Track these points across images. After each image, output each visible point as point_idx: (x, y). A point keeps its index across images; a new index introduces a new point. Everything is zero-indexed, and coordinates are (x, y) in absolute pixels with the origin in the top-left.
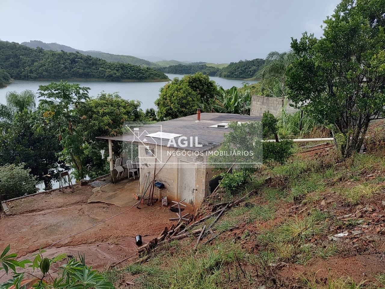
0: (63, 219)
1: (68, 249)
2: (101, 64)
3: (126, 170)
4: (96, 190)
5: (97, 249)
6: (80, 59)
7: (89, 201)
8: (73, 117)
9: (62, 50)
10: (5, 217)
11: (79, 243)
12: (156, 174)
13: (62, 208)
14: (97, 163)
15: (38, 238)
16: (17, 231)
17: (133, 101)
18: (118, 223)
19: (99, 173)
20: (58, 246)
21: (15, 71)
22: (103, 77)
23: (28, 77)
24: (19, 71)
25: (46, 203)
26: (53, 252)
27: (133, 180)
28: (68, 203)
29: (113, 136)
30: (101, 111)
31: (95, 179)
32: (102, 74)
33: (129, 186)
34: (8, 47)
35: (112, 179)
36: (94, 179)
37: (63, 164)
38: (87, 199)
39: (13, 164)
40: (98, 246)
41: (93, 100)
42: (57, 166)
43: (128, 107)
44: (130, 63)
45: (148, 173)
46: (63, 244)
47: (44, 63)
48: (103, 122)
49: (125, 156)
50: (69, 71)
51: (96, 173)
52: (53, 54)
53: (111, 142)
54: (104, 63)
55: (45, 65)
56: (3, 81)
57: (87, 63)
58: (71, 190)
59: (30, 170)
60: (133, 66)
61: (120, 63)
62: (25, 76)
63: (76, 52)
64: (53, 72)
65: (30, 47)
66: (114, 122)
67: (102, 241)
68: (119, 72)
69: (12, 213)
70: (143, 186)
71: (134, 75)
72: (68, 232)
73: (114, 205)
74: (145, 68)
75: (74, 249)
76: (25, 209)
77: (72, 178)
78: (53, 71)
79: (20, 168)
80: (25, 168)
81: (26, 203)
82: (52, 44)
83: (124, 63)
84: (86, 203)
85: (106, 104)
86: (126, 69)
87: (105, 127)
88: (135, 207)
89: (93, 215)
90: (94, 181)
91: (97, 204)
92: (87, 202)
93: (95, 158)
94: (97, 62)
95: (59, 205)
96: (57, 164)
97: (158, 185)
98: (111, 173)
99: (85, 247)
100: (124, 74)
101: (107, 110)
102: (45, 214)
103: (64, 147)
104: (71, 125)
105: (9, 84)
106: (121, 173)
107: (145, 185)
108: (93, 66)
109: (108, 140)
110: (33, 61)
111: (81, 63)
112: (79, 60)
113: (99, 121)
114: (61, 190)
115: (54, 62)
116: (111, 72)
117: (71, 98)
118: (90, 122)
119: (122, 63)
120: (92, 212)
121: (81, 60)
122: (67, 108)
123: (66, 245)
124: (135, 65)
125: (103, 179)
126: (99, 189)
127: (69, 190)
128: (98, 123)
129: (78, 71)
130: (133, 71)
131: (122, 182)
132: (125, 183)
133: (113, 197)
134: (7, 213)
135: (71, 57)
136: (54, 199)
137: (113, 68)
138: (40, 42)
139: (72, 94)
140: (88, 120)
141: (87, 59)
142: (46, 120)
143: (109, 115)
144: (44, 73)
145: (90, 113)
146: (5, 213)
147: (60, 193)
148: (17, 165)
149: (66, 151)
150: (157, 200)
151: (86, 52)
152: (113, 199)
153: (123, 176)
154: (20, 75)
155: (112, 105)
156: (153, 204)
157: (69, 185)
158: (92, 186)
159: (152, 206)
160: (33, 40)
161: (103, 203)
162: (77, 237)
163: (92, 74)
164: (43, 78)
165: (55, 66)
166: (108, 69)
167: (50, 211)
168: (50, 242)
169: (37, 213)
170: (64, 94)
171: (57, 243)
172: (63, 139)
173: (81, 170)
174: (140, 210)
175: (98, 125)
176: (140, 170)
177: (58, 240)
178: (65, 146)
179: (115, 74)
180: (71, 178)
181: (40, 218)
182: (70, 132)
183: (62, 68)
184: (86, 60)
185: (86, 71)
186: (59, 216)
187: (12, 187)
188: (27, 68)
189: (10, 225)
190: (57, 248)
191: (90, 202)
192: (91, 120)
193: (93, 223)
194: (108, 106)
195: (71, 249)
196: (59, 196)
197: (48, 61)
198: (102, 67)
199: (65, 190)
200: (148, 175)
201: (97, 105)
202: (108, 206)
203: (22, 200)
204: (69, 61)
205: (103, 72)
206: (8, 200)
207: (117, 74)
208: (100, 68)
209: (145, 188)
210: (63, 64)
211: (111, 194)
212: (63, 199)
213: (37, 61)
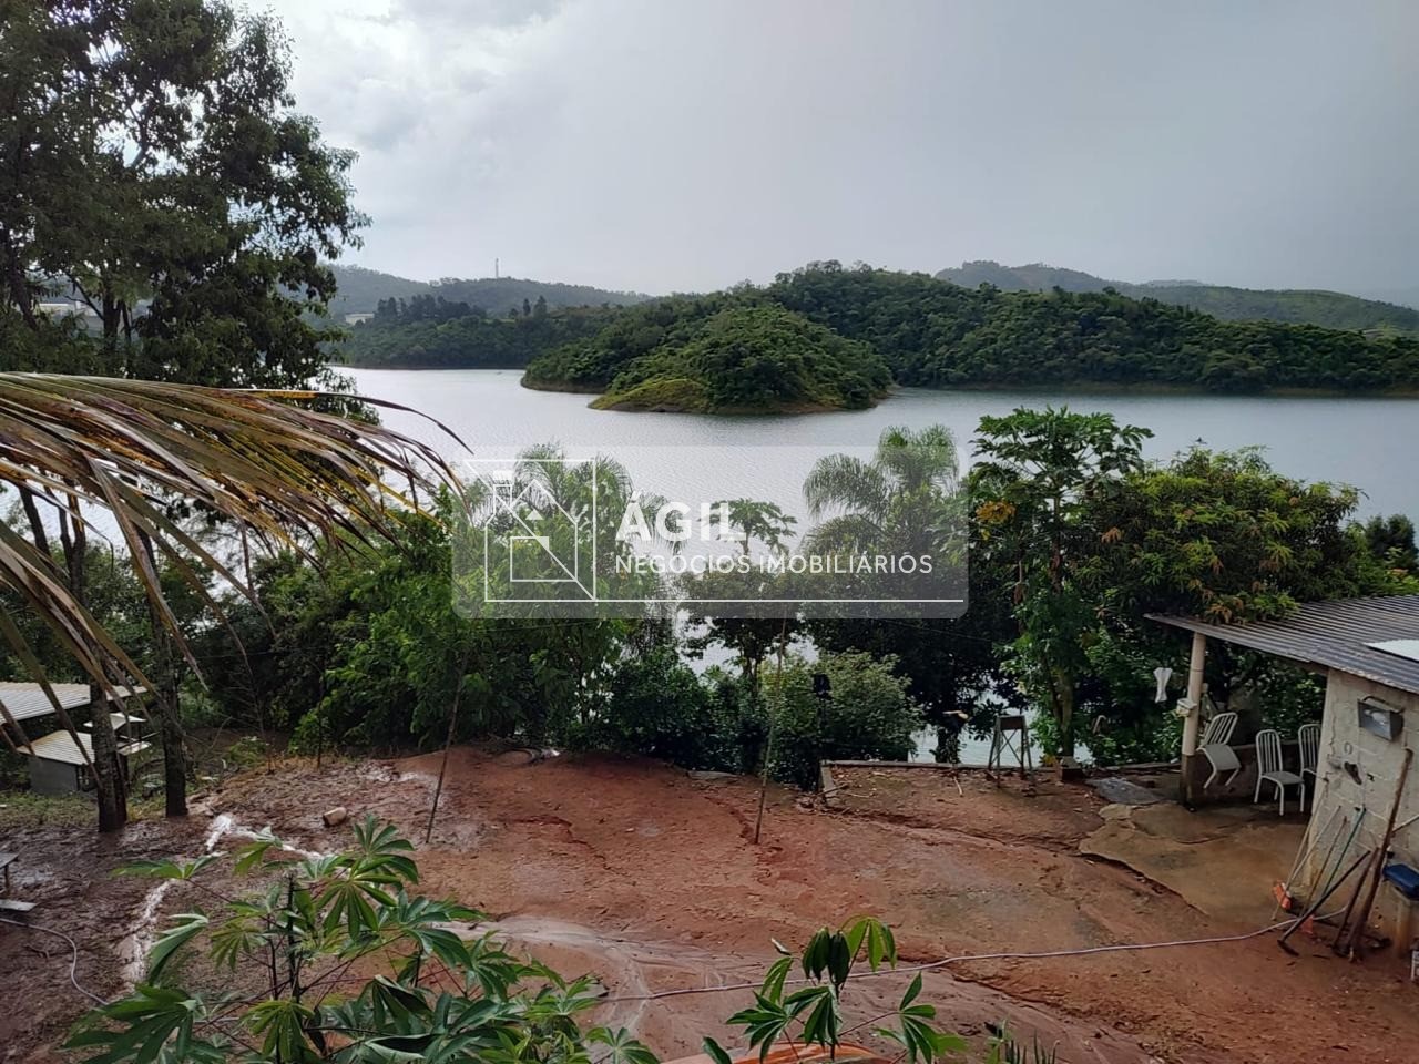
0: (985, 881)
1: (993, 1000)
2: (1192, 332)
3: (1248, 767)
4: (1117, 816)
5: (1092, 1044)
6: (1114, 318)
7: (1084, 847)
8: (1074, 528)
9: (1057, 289)
10: (823, 812)
11: (1034, 994)
12: (1396, 826)
13: (988, 841)
14: (1122, 703)
15: (902, 917)
16: (850, 868)
17: (1324, 487)
18: (1188, 981)
19: (1129, 750)
20: (962, 975)
21: (906, 362)
22: (1190, 380)
23: (939, 377)
24: (918, 360)
25: (941, 804)
26: (942, 991)
27: (1273, 818)
28: (1009, 831)
29: (1218, 622)
30: (1182, 519)
31: (1117, 772)
32: (1190, 369)
33: (1252, 836)
34: (900, 290)
35: (1183, 789)
36: (1111, 768)
37: (1007, 683)
38: (1080, 839)
39: (866, 653)
40: (1098, 1036)
41: (1154, 474)
42: (987, 686)
43: (1300, 510)
44: (1315, 325)
45: (1358, 809)
46: (976, 975)
47: (994, 334)
48: (1184, 558)
49: (1250, 708)
50: (1070, 358)
51: (1119, 746)
52: (1028, 304)
53: (1203, 643)
54: (1207, 324)
55: (994, 341)
56: (872, 388)
57: (1139, 328)
58: (1025, 785)
59: (908, 681)
60: (1330, 336)
61: (1273, 326)
62: (931, 375)
63: (1104, 290)
64: (1017, 362)
65: (961, 285)
66: (1228, 566)
67: (1118, 1024)
68: (1264, 360)
69: (842, 806)
70: (1321, 857)
71: (1329, 372)
72: (997, 938)
73: (1180, 896)
74: (1388, 340)
75: (1011, 1009)
76: (879, 806)
77: (1032, 745)
78: (1015, 359)
79: (882, 671)
80: (896, 673)
81: (883, 786)
82: (1029, 268)
83: (1292, 325)
84: (1070, 852)
85: (1207, 491)
86: (1297, 348)
87: (1188, 581)
88: (1273, 939)
89: (1095, 906)
90: (1109, 774)
91: (1110, 869)
92: (1077, 848)
93: (1119, 684)
94: (1177, 324)
95: (981, 826)
96: (989, 678)
97: (1401, 880)
98: (1184, 763)
99: (1052, 1020)
100: (1282, 367)
101: (1207, 515)
102: (933, 844)
103: (1026, 628)
104: (1061, 557)
105: (884, 398)
106: (1225, 774)
107: (1335, 857)
108: (1159, 341)
109: (1193, 632)
110: (963, 329)
111: (1120, 329)
112: (1112, 320)
113: (1168, 556)
114: (994, 776)
115: (1026, 329)
116: (1228, 358)
117: (1076, 463)
118: (1132, 555)
119: (1280, 322)
120: (1092, 893)
121: (1120, 319)
122: (1058, 496)
123: (986, 982)
124: (1340, 329)
125: (1146, 778)
126: (1125, 811)
127: (1016, 784)
128: (1163, 563)
129: (1099, 360)
130: (1326, 353)
131: (1223, 811)
132: (1238, 824)
133: (1177, 863)
134: (831, 802)
135: (1083, 312)
136: (965, 800)
137: (1237, 345)
138: (991, 266)
139: (1085, 448)
140: (1125, 547)
141: (1140, 316)
142: (983, 531)
143: (1210, 539)
144: (988, 365)
145: (1136, 520)
146: (825, 798)
147: (988, 784)
148: (877, 659)
149: (1030, 645)
150: (1386, 943)
151: (1142, 287)
152: (1179, 873)
153: (1233, 789)
154: (919, 373)
155: (1228, 500)
156: (1360, 957)
157: (1019, 765)
158: (1102, 795)
159: (1354, 961)
160: (972, 262)
161: (1135, 872)
162: (1027, 967)
163: (1152, 368)
164: (985, 381)
165: (1026, 343)
166: (1220, 348)
167: (949, 836)
168: (938, 948)
169: (910, 830)
170: (1059, 448)
171: (960, 963)
172: (1028, 599)
173: (1068, 723)
174: (1294, 959)
175: (1160, 570)
176: (1319, 785)
177: (963, 952)
178: (1029, 625)
179: (1246, 365)
180: (1030, 741)
181: (916, 850)
182: (1054, 581)
183: (1049, 349)
184: (1135, 320)
185: (1130, 358)
186: (976, 867)
187: (853, 722)
188: (941, 350)
189: (834, 841)
190: (957, 979)
191: (1089, 852)
192: (1136, 546)
193: (1090, 937)
194: (1214, 501)
195: (1003, 1006)
196: (986, 796)
197: (1008, 329)
198: (1197, 343)
199: (1006, 778)
200: (1353, 818)
201: (1170, 494)
202: (1153, 892)
203: (876, 773)
204: (1074, 325)
205: (1194, 359)
206: (838, 762)
207: (1251, 369)
208: (1186, 348)
209: (1328, 872)
210: (1054, 335)
211: (1173, 846)
212: (996, 809)
213: (972, 328)
